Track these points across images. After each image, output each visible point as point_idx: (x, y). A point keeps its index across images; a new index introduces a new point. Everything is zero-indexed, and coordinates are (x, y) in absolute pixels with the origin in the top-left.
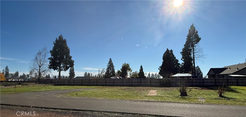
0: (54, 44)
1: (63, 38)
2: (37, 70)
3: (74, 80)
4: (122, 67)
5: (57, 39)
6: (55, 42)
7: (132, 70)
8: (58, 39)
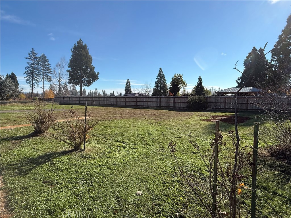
0: (72, 52)
1: (82, 42)
2: (57, 86)
3: (84, 98)
4: (172, 80)
5: (75, 45)
6: (73, 50)
7: (186, 84)
8: (77, 45)
